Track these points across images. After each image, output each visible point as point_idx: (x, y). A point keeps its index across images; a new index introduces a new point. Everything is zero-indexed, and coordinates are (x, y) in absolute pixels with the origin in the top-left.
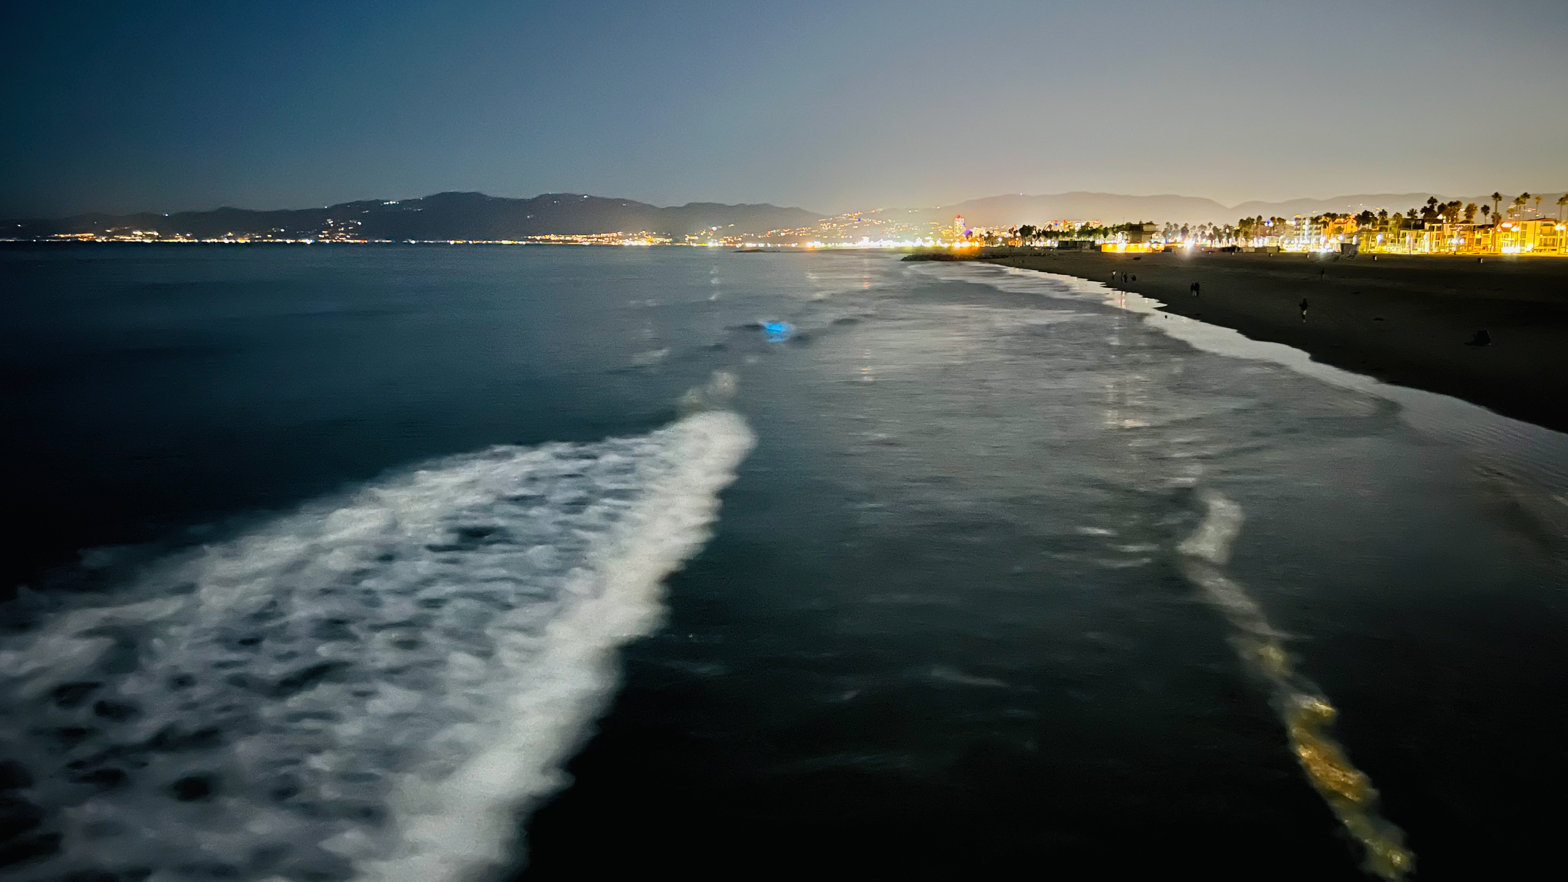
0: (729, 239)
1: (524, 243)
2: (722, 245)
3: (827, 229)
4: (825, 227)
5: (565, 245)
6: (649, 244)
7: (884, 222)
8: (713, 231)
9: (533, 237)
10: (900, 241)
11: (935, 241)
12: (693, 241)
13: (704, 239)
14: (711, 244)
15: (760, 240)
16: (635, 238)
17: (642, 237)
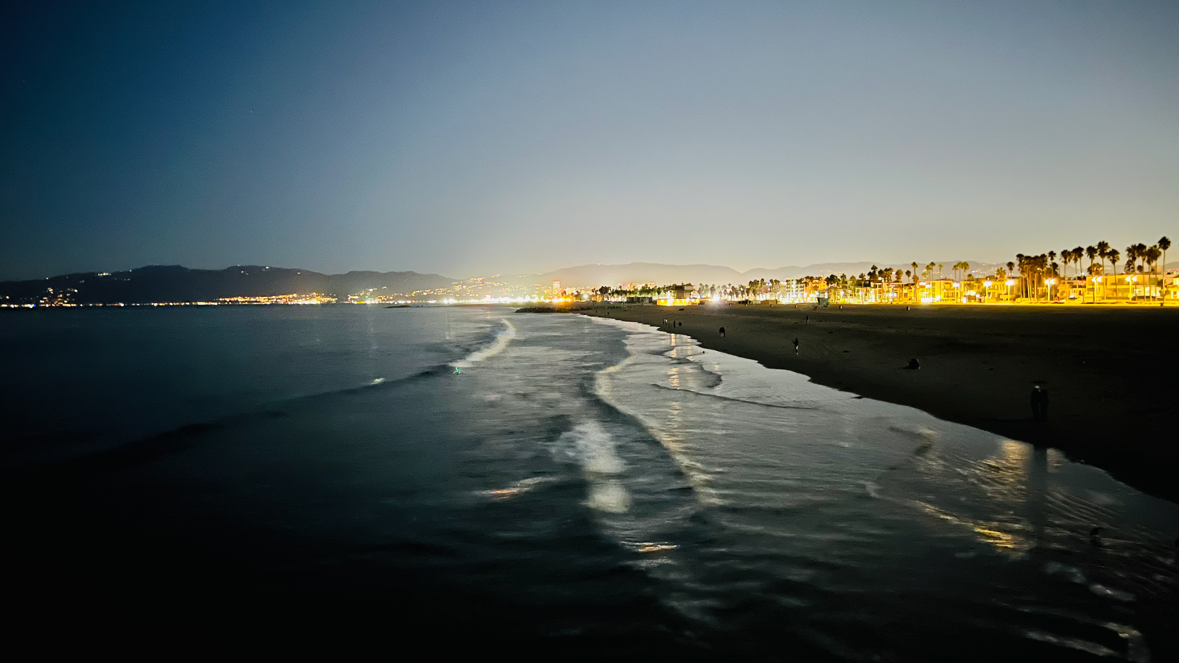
0: (383, 298)
1: (216, 304)
2: (377, 302)
3: (458, 290)
4: (458, 288)
5: (250, 305)
6: (319, 303)
7: (501, 285)
8: (369, 291)
9: (223, 300)
10: (514, 298)
11: (540, 298)
12: (354, 300)
13: (362, 298)
14: (369, 302)
15: (407, 299)
16: (308, 298)
17: (313, 297)
